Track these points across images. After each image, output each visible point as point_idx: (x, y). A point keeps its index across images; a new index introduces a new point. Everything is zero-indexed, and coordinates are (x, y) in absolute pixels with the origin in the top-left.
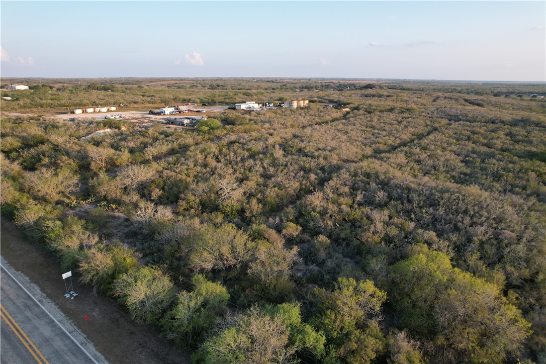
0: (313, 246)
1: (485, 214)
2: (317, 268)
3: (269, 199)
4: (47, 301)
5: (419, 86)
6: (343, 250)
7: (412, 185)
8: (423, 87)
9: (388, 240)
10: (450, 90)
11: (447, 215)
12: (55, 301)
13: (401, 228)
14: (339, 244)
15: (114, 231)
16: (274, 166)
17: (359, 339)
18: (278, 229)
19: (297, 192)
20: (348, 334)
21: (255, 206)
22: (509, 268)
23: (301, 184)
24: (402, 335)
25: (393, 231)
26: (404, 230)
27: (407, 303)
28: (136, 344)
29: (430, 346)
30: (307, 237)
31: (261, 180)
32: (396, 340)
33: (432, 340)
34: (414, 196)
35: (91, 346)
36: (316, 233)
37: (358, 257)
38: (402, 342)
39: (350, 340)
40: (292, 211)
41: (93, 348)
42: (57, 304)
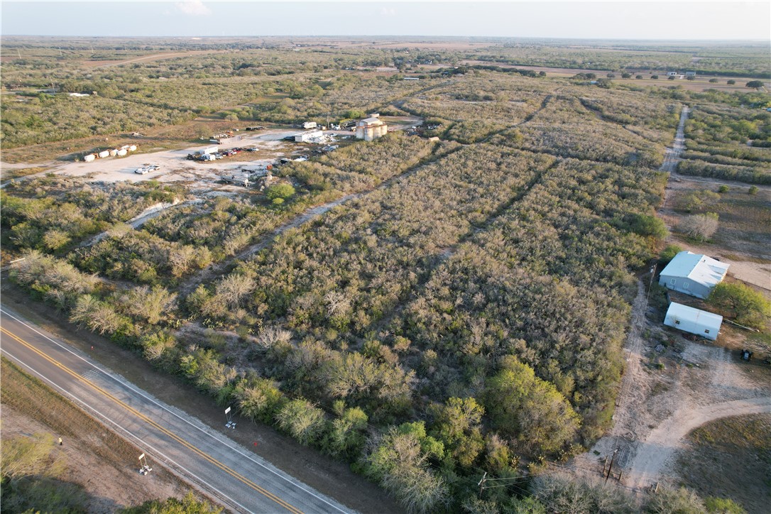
0: (422, 360)
1: (569, 317)
2: (428, 381)
3: (375, 309)
4: (214, 432)
5: (527, 55)
6: (448, 360)
7: (507, 284)
8: (533, 57)
9: (486, 350)
10: (568, 64)
11: (537, 318)
12: (221, 432)
13: (497, 337)
14: (445, 355)
15: (234, 354)
16: (370, 261)
17: (466, 444)
18: (389, 342)
19: (399, 295)
20: (459, 441)
21: (364, 319)
22: (579, 373)
23: (402, 285)
24: (495, 438)
25: (490, 342)
26: (499, 338)
27: (499, 410)
28: (303, 461)
29: (514, 442)
30: (415, 349)
31: (362, 284)
32: (491, 441)
33: (516, 437)
34: (509, 298)
35: (270, 465)
36: (423, 345)
37: (461, 367)
38: (496, 442)
39: (460, 445)
40: (399, 322)
41: (273, 466)
42: (224, 434)
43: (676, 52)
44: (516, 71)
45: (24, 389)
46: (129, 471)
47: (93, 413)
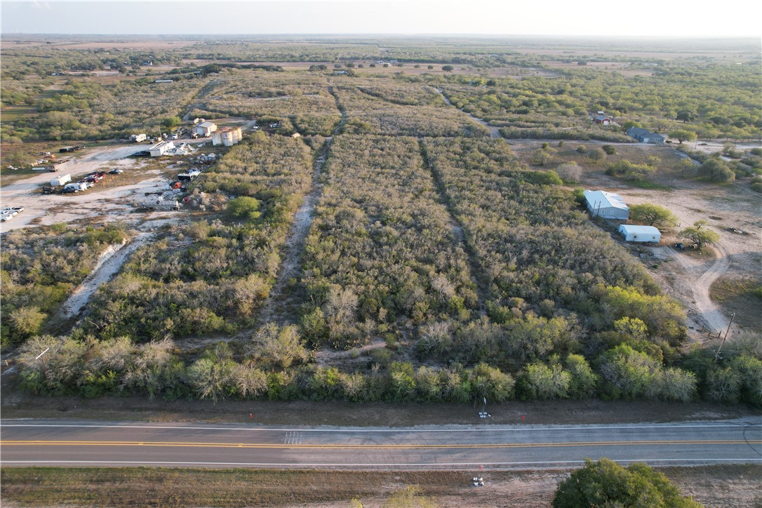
4: (480, 426)
28: (567, 411)
31: (432, 267)
43: (362, 44)
44: (259, 67)
45: (243, 485)
46: (467, 490)
47: (354, 467)
